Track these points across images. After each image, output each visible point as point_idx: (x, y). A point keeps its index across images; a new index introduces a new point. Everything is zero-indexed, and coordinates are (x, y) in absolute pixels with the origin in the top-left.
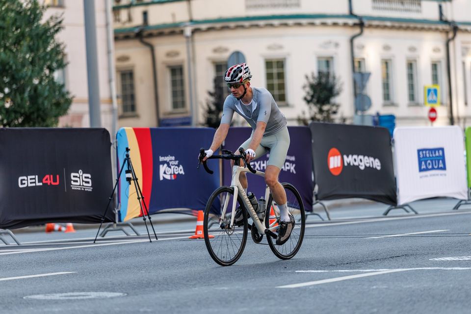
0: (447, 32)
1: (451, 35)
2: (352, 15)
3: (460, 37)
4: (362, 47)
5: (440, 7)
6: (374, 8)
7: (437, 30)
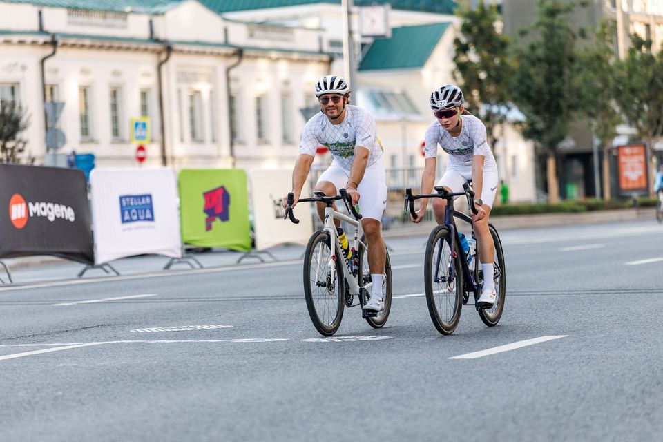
0: (159, 53)
1: (163, 56)
2: (41, 31)
3: (175, 59)
4: (56, 71)
5: (151, 23)
6: (70, 23)
7: (146, 50)
